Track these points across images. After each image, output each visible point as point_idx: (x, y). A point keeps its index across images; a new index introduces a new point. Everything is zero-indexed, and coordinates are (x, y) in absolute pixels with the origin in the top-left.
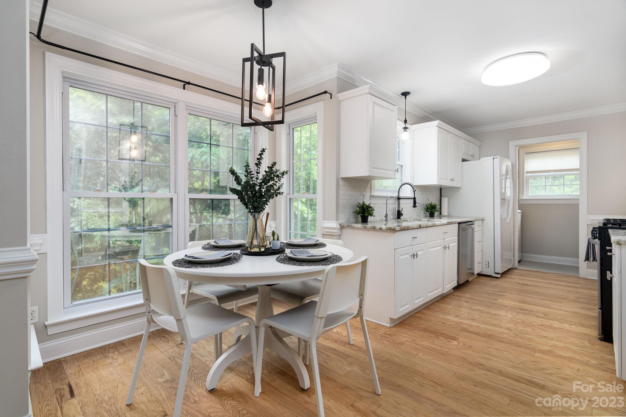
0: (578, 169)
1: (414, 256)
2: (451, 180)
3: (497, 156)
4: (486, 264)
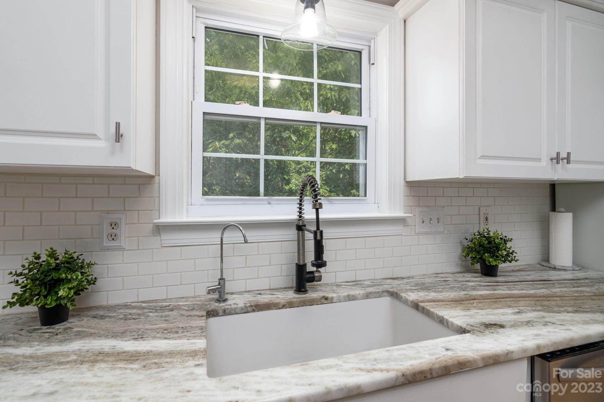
2: (557, 159)
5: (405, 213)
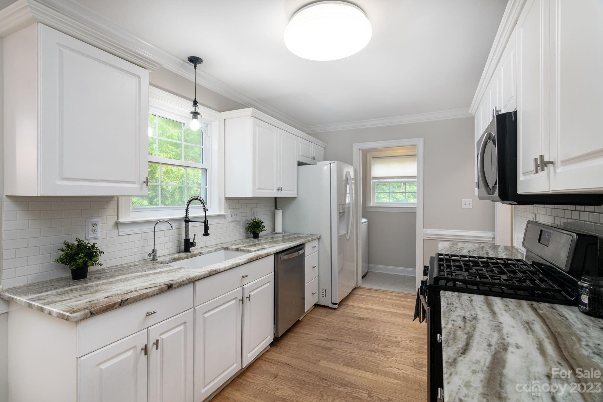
0: (416, 177)
2: (279, 189)
3: (334, 161)
4: (323, 293)
5: (225, 212)
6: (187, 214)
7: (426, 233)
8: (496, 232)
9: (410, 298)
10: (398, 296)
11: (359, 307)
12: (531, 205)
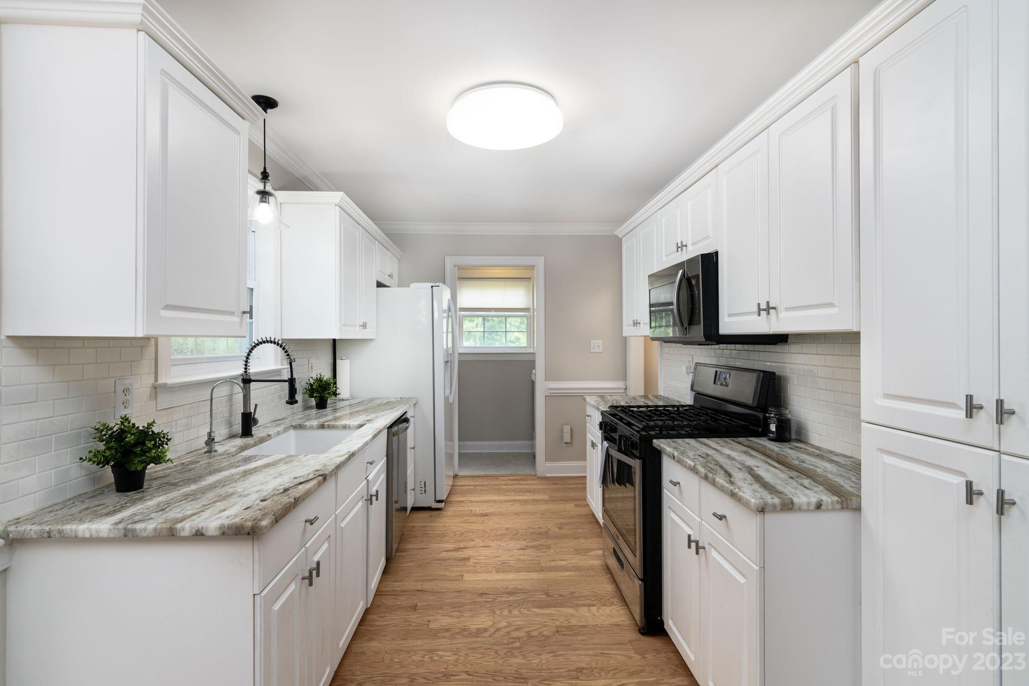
1: (312, 575)
3: (438, 284)
4: (421, 488)
6: (246, 369)
7: (549, 387)
8: (628, 382)
9: (530, 480)
10: (513, 480)
11: (472, 502)
12: (691, 346)
